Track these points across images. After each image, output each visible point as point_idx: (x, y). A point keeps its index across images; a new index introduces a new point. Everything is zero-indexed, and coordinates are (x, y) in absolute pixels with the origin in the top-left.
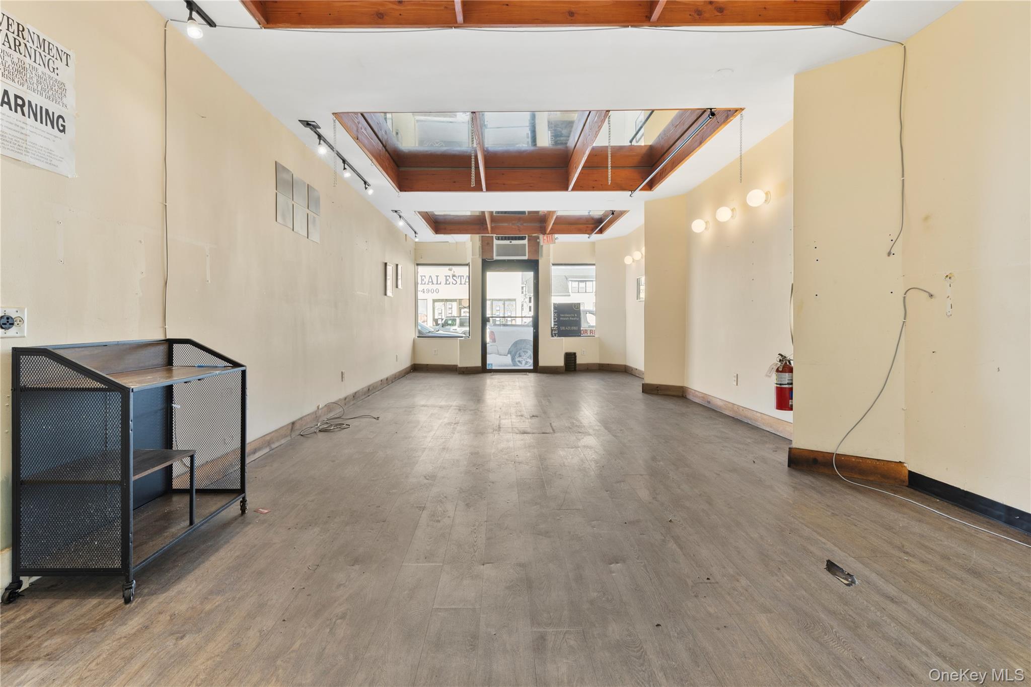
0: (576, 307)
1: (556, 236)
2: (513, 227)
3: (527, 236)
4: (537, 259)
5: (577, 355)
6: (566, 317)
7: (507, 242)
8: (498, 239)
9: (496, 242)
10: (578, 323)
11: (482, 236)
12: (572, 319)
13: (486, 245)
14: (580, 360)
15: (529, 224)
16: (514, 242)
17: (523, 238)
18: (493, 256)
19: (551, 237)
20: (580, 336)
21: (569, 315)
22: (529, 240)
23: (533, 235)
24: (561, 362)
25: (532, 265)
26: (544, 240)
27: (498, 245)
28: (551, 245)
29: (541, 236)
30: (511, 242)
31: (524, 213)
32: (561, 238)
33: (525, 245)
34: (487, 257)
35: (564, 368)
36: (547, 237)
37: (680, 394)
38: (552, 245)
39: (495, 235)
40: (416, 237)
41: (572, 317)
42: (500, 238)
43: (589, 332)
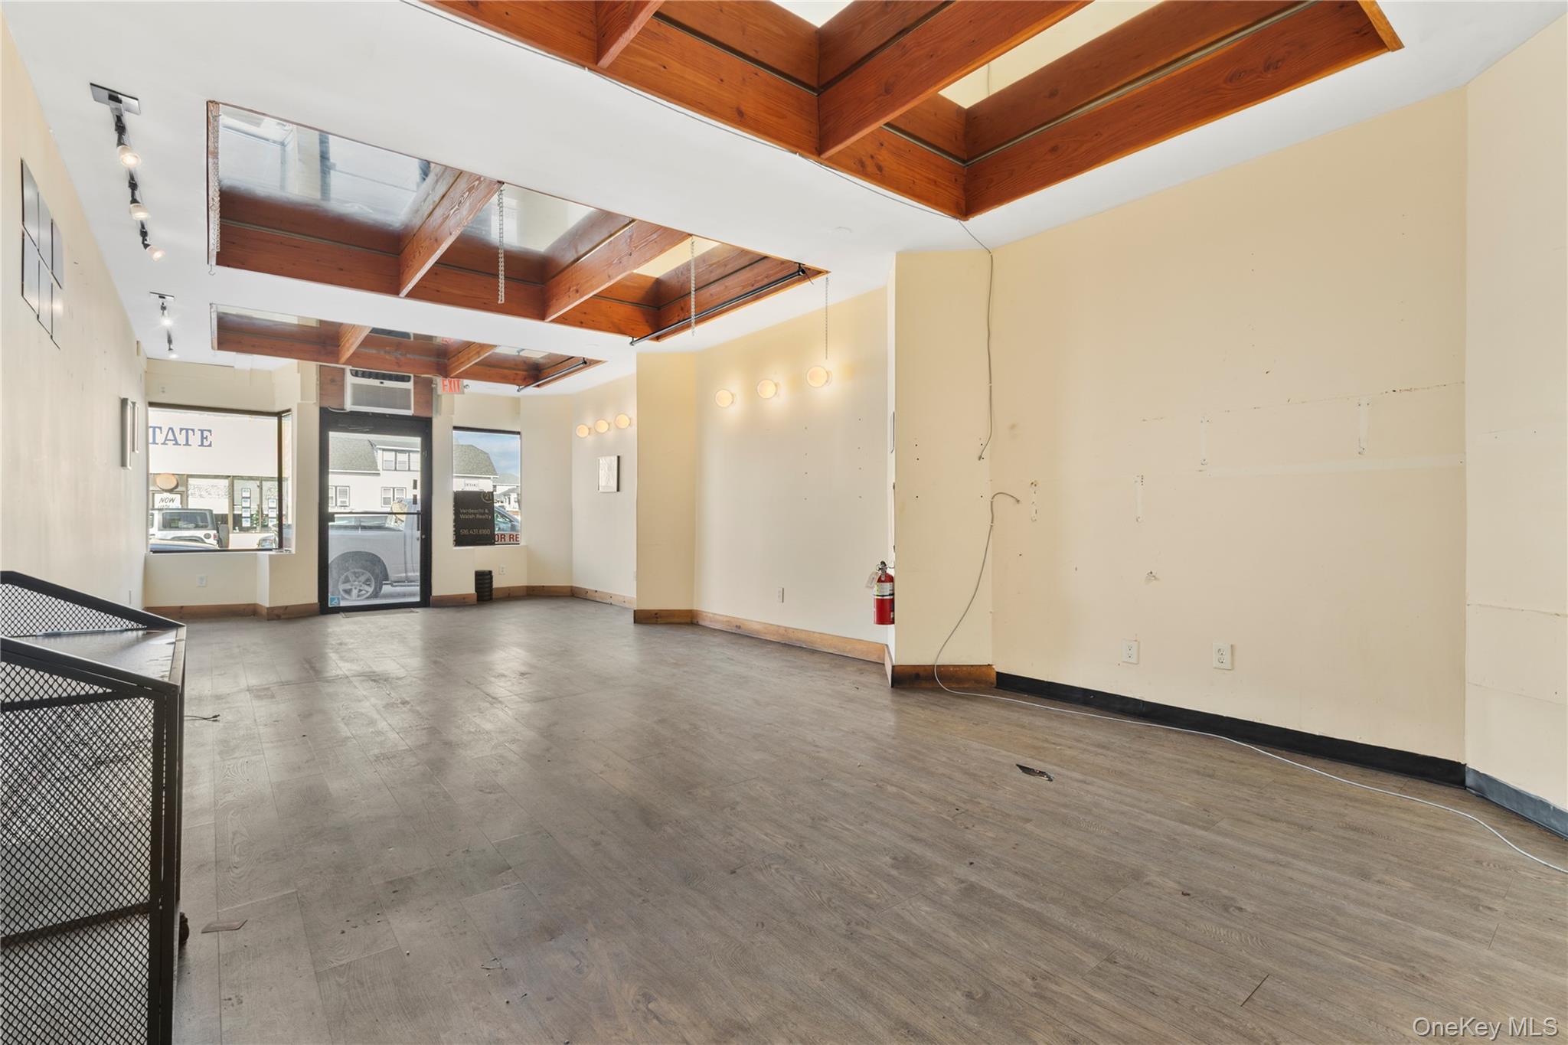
0: (487, 498)
1: (466, 382)
2: (387, 357)
3: (412, 375)
4: (428, 416)
5: (493, 574)
6: (471, 514)
7: (376, 382)
8: (356, 374)
9: (350, 380)
10: (490, 524)
11: (321, 366)
12: (481, 517)
13: (330, 383)
14: (497, 583)
15: (417, 357)
16: (388, 384)
17: (404, 379)
18: (343, 402)
19: (456, 383)
20: (493, 544)
21: (476, 511)
22: (415, 383)
23: (423, 376)
24: (469, 588)
25: (422, 426)
26: (444, 386)
27: (354, 386)
28: (455, 395)
29: (439, 380)
30: (382, 383)
31: (406, 335)
32: (474, 386)
33: (409, 390)
34: (332, 404)
35: (475, 597)
36: (450, 383)
37: (689, 620)
38: (457, 397)
39: (351, 367)
40: (170, 349)
41: (481, 514)
42: (360, 373)
43: (507, 538)
